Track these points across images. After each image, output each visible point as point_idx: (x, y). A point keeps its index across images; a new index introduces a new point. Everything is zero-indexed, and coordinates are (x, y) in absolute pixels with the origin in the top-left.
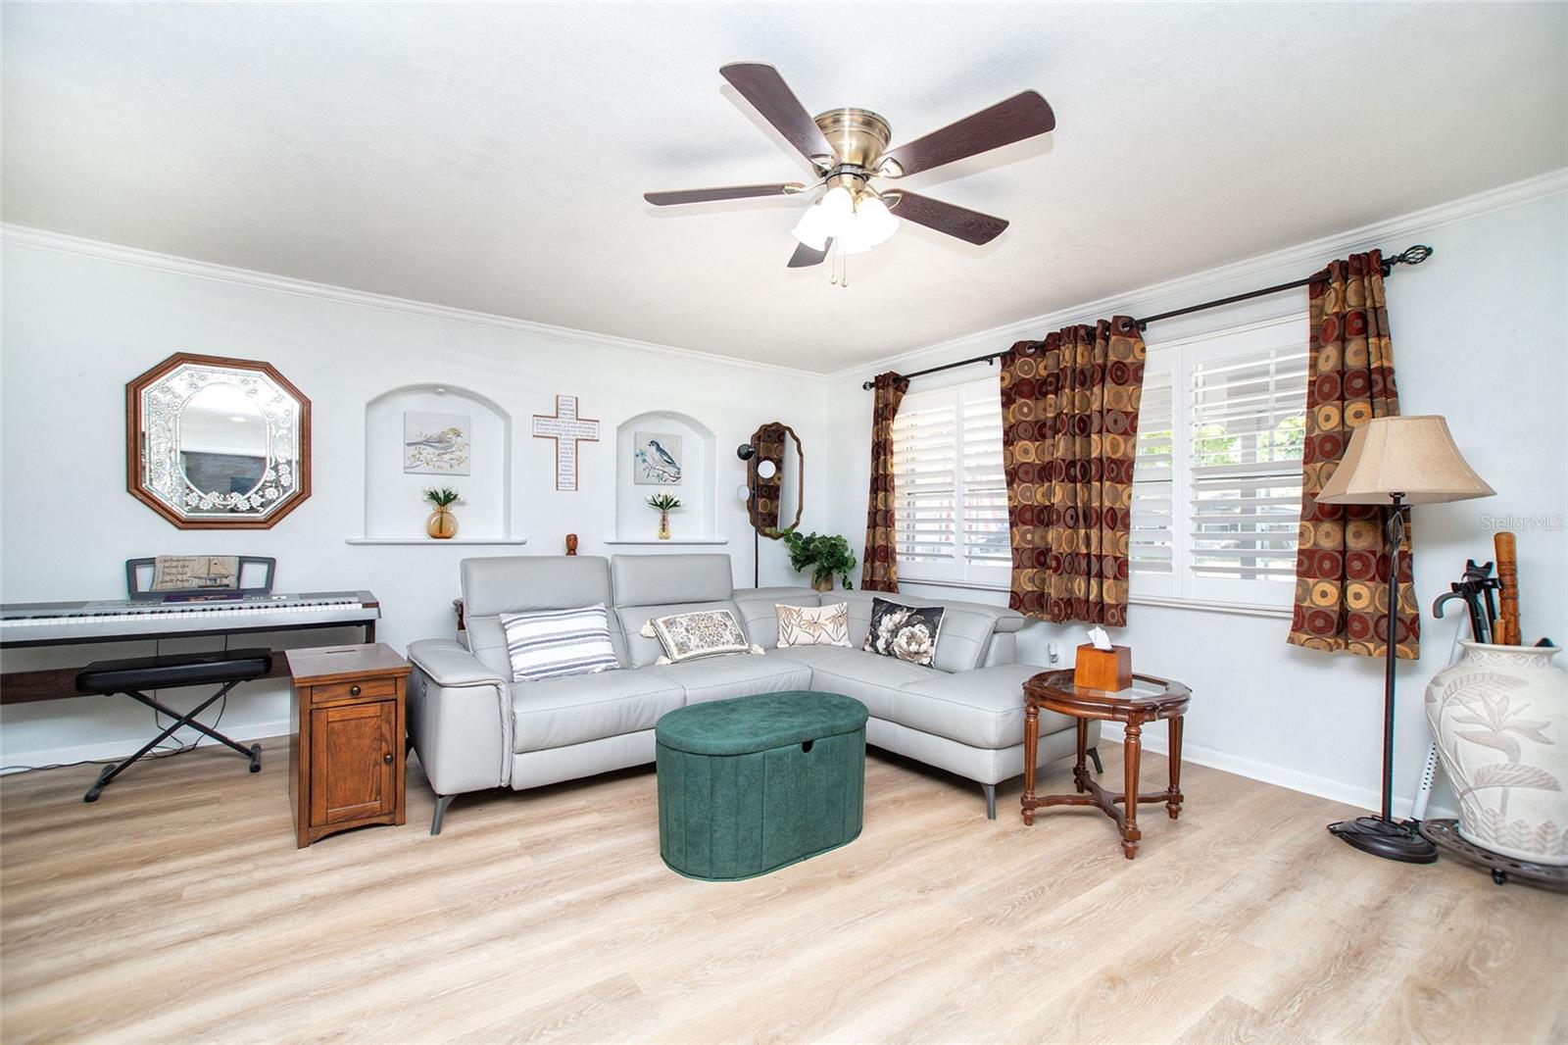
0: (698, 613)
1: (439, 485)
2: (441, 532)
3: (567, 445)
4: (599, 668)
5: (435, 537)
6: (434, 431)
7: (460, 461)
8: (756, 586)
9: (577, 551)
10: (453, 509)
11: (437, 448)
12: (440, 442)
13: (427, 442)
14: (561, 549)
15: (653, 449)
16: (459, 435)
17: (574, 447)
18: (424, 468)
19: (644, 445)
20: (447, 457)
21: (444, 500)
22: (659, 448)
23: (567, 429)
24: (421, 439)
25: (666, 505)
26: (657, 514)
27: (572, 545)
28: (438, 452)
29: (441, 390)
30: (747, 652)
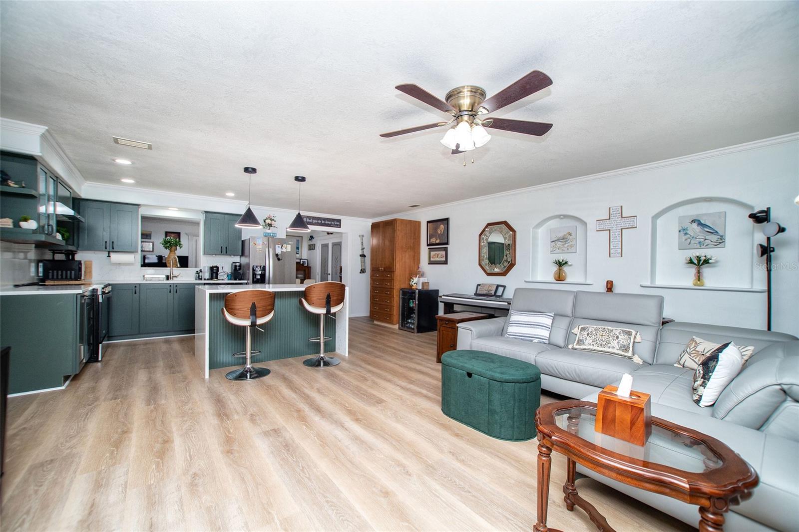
0: (604, 327)
1: (561, 258)
2: (559, 278)
3: (616, 232)
4: (536, 340)
5: (557, 280)
6: (561, 235)
7: (571, 246)
8: (769, 329)
9: (613, 289)
10: (566, 268)
11: (562, 242)
12: (563, 239)
13: (558, 240)
14: (602, 288)
15: (695, 225)
16: (571, 235)
17: (620, 233)
18: (557, 251)
19: (687, 224)
20: (566, 245)
21: (560, 264)
22: (700, 224)
23: (616, 224)
24: (556, 239)
25: (700, 263)
26: (693, 270)
27: (610, 287)
28: (563, 243)
29: (562, 217)
30: (630, 358)
